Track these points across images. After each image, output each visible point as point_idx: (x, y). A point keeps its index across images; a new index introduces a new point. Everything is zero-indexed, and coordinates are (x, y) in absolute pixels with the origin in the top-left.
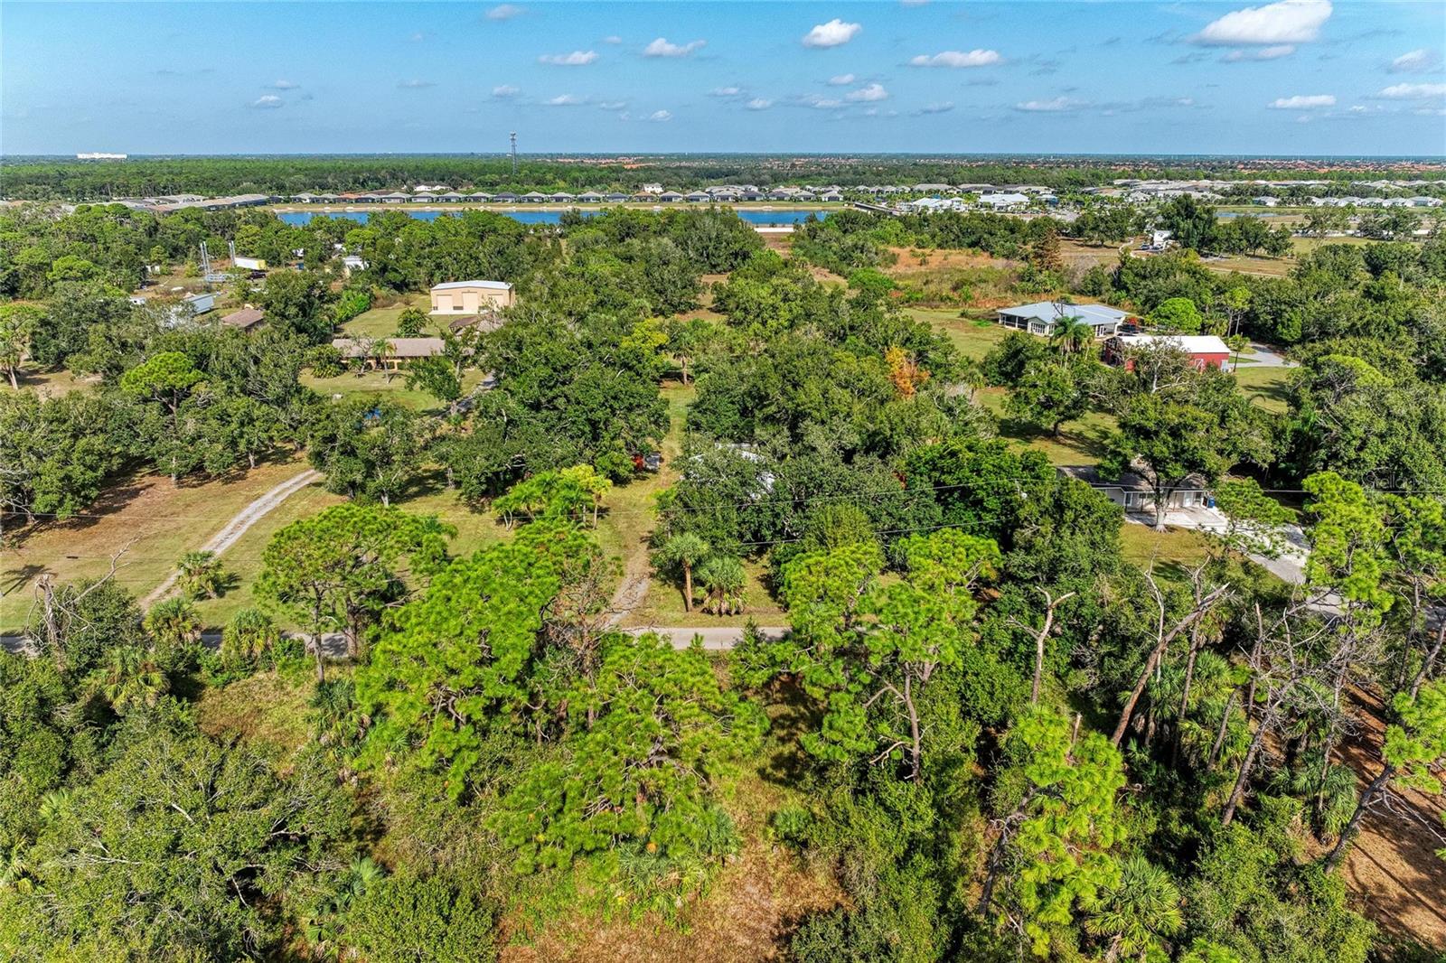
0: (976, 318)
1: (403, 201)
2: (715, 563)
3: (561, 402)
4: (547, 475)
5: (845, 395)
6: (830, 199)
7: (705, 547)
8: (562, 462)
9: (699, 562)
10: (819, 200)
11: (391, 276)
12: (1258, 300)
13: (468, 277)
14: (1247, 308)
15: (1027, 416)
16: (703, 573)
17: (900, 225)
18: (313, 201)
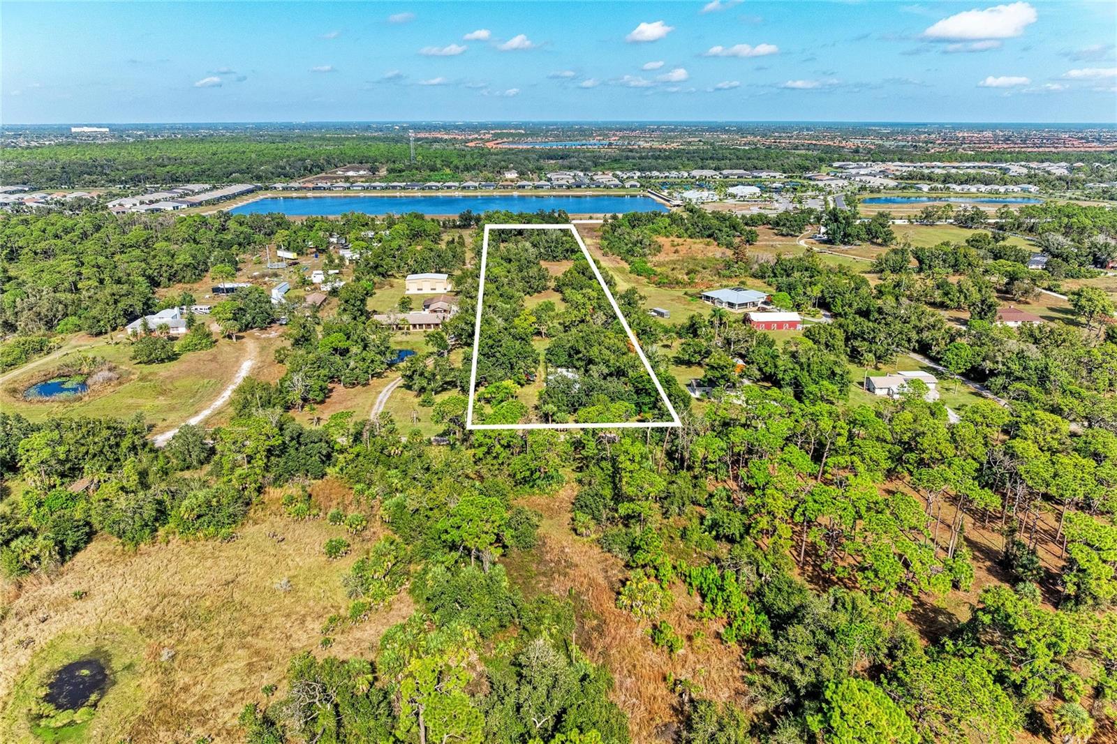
0: (691, 296)
1: (345, 188)
2: (559, 414)
3: (498, 354)
4: (498, 384)
5: (608, 352)
6: (631, 186)
7: (555, 409)
8: (501, 379)
9: (553, 414)
10: (623, 187)
11: (380, 269)
12: (826, 291)
13: (423, 271)
14: (819, 295)
15: (687, 357)
16: (555, 417)
17: (668, 220)
18: (284, 189)
